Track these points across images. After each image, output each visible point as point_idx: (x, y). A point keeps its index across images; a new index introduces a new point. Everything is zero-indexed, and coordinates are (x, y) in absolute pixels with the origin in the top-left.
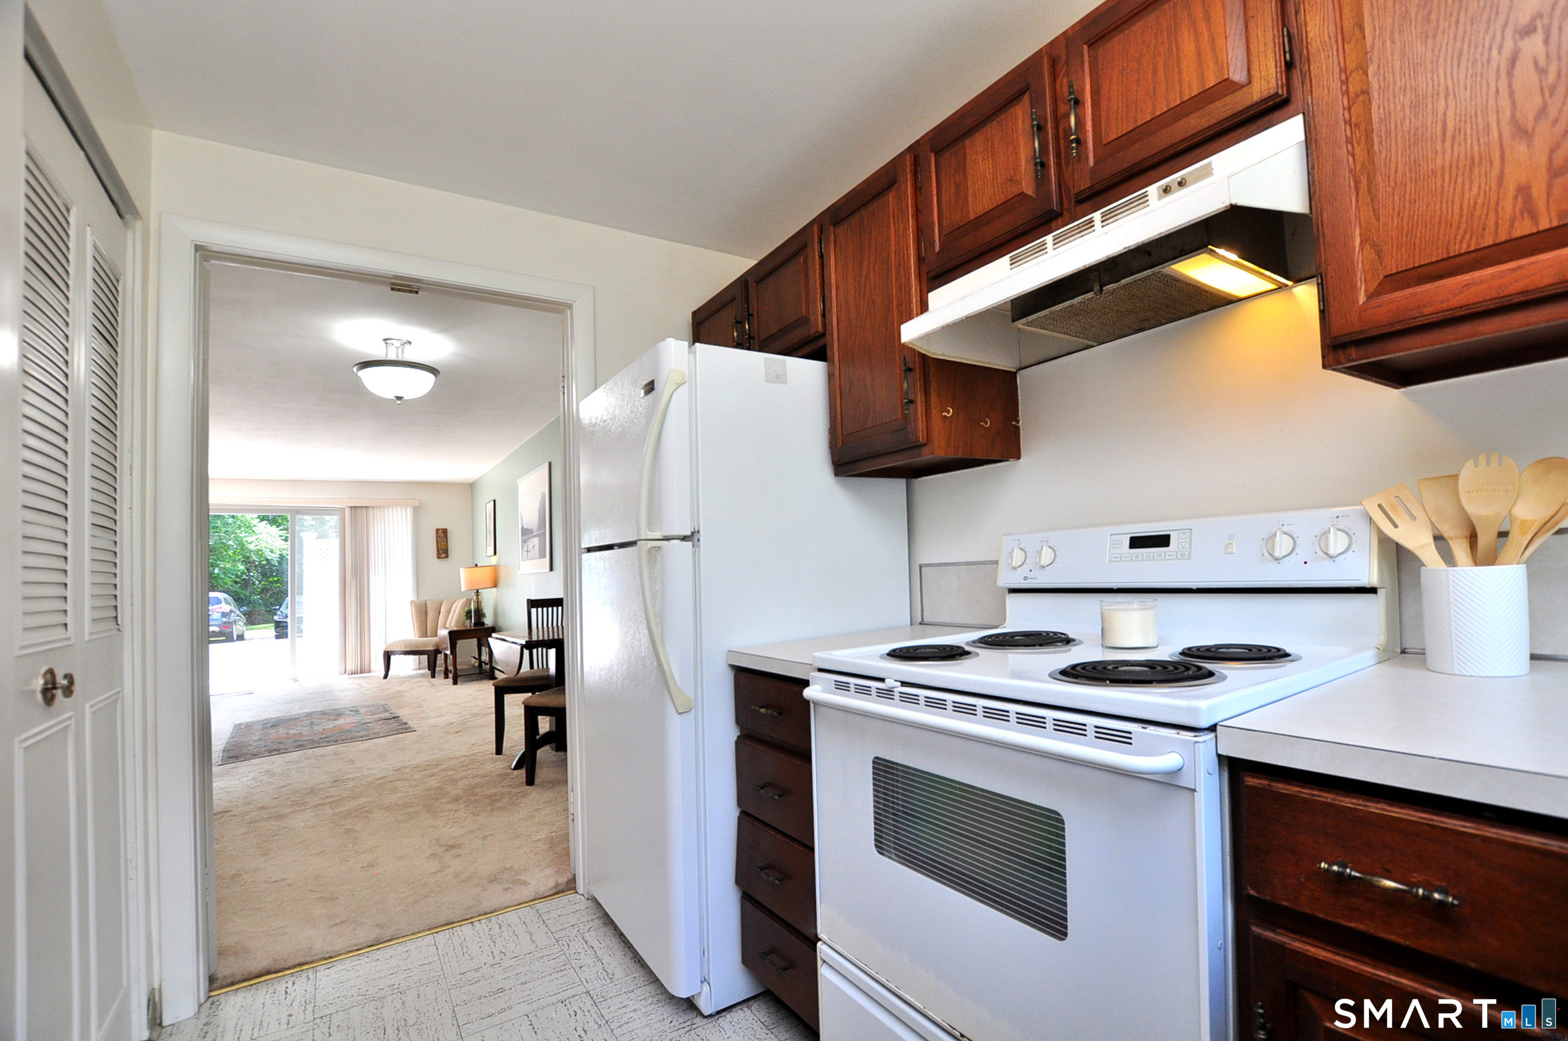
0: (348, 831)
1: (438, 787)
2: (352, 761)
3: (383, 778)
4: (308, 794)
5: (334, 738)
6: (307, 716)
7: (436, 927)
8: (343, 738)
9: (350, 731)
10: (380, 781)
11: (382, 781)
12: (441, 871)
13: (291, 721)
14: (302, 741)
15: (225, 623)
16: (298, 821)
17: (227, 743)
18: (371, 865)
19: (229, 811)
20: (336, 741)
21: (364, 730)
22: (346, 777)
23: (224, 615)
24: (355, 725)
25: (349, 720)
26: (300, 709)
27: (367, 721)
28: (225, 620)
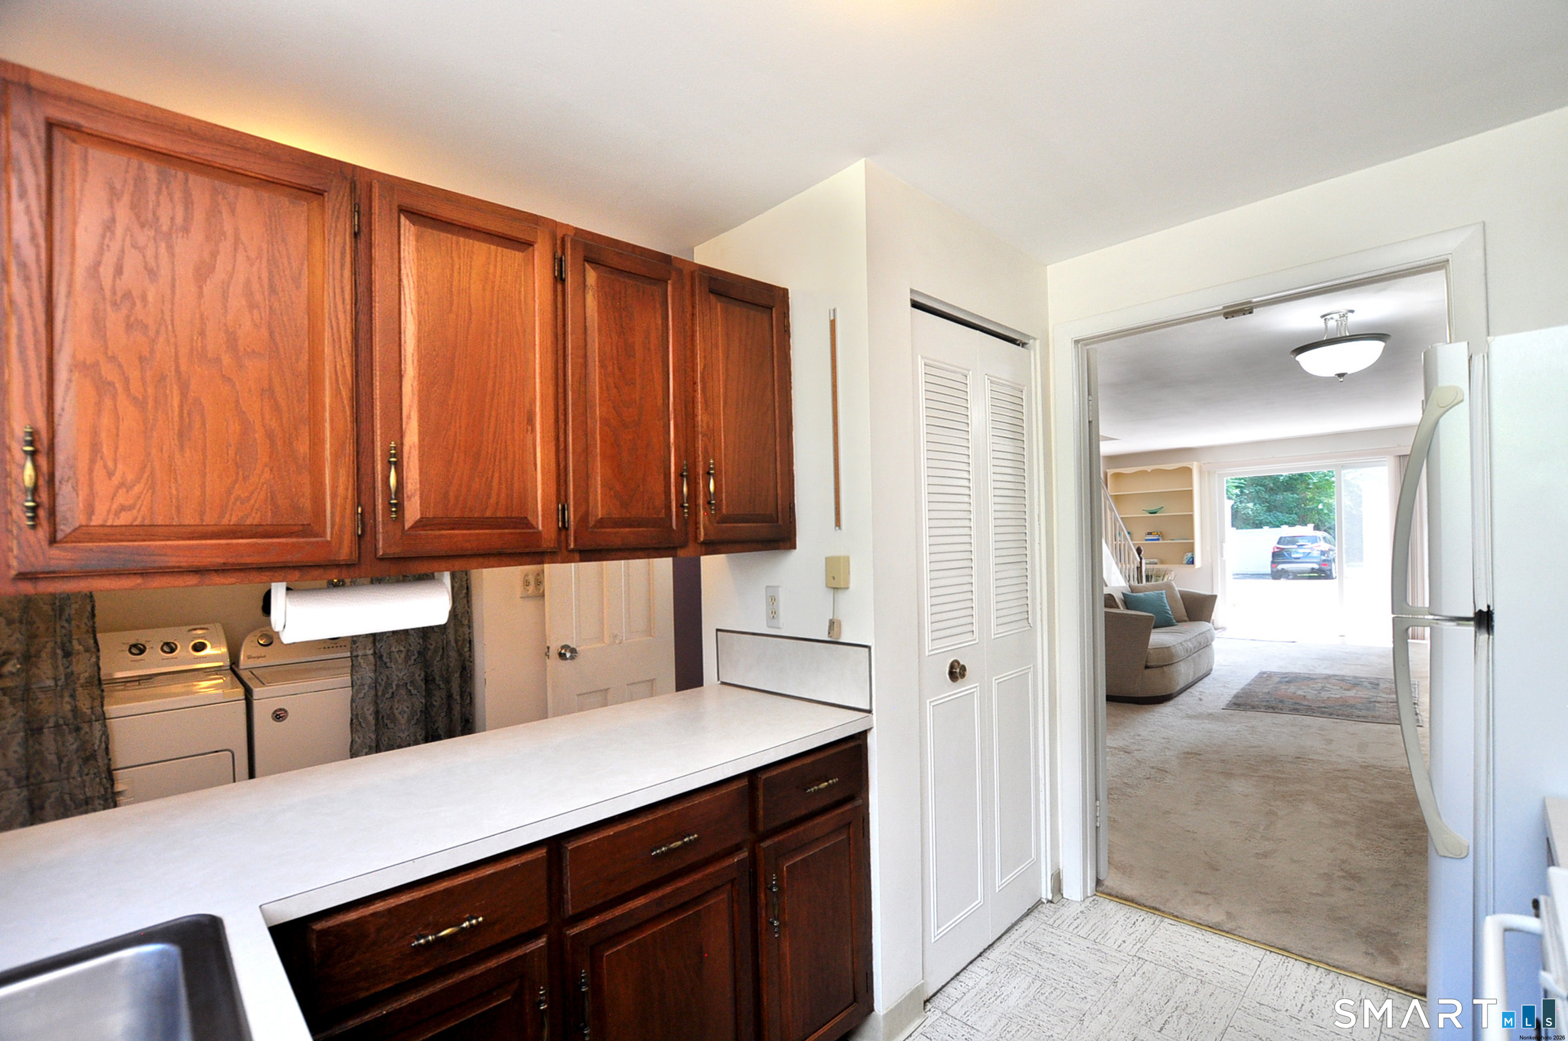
0: (1271, 813)
1: (1391, 803)
2: (1330, 742)
3: (1344, 770)
4: (1267, 761)
5: (1330, 710)
6: (1326, 678)
7: (1272, 946)
8: (1340, 712)
9: (1352, 706)
10: (1336, 773)
11: (1340, 774)
12: (1321, 895)
13: (1308, 679)
14: (1301, 705)
15: (1325, 560)
16: (1239, 786)
17: (1242, 689)
18: (1265, 855)
19: (1199, 754)
20: (1330, 715)
21: (1368, 709)
22: (1311, 757)
23: (1323, 553)
24: (1363, 701)
25: (1360, 694)
26: (1326, 668)
27: (1379, 699)
28: (1323, 558)
